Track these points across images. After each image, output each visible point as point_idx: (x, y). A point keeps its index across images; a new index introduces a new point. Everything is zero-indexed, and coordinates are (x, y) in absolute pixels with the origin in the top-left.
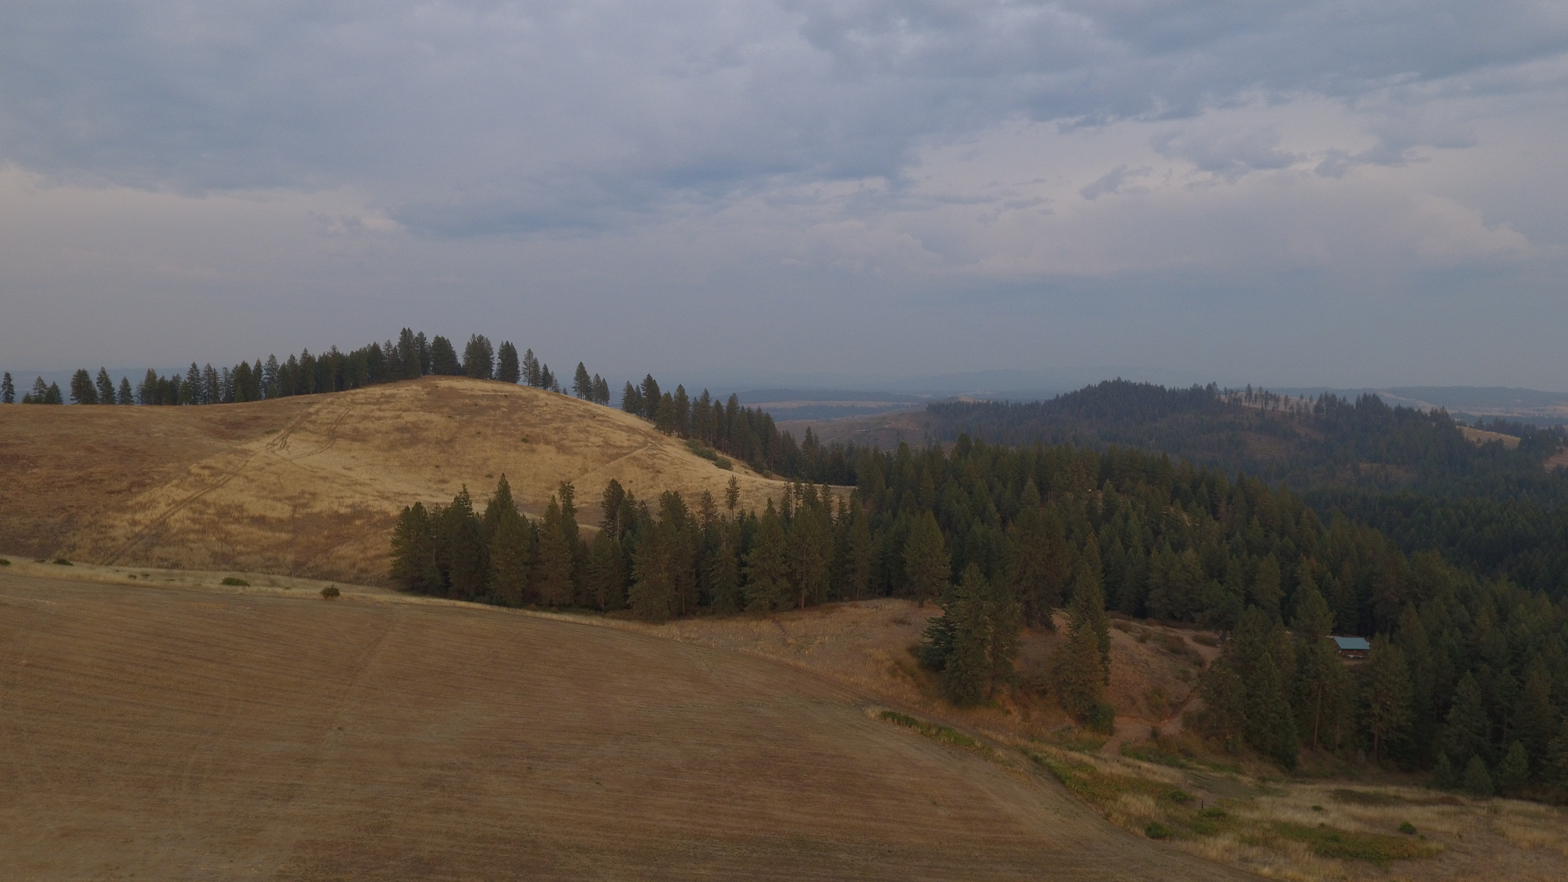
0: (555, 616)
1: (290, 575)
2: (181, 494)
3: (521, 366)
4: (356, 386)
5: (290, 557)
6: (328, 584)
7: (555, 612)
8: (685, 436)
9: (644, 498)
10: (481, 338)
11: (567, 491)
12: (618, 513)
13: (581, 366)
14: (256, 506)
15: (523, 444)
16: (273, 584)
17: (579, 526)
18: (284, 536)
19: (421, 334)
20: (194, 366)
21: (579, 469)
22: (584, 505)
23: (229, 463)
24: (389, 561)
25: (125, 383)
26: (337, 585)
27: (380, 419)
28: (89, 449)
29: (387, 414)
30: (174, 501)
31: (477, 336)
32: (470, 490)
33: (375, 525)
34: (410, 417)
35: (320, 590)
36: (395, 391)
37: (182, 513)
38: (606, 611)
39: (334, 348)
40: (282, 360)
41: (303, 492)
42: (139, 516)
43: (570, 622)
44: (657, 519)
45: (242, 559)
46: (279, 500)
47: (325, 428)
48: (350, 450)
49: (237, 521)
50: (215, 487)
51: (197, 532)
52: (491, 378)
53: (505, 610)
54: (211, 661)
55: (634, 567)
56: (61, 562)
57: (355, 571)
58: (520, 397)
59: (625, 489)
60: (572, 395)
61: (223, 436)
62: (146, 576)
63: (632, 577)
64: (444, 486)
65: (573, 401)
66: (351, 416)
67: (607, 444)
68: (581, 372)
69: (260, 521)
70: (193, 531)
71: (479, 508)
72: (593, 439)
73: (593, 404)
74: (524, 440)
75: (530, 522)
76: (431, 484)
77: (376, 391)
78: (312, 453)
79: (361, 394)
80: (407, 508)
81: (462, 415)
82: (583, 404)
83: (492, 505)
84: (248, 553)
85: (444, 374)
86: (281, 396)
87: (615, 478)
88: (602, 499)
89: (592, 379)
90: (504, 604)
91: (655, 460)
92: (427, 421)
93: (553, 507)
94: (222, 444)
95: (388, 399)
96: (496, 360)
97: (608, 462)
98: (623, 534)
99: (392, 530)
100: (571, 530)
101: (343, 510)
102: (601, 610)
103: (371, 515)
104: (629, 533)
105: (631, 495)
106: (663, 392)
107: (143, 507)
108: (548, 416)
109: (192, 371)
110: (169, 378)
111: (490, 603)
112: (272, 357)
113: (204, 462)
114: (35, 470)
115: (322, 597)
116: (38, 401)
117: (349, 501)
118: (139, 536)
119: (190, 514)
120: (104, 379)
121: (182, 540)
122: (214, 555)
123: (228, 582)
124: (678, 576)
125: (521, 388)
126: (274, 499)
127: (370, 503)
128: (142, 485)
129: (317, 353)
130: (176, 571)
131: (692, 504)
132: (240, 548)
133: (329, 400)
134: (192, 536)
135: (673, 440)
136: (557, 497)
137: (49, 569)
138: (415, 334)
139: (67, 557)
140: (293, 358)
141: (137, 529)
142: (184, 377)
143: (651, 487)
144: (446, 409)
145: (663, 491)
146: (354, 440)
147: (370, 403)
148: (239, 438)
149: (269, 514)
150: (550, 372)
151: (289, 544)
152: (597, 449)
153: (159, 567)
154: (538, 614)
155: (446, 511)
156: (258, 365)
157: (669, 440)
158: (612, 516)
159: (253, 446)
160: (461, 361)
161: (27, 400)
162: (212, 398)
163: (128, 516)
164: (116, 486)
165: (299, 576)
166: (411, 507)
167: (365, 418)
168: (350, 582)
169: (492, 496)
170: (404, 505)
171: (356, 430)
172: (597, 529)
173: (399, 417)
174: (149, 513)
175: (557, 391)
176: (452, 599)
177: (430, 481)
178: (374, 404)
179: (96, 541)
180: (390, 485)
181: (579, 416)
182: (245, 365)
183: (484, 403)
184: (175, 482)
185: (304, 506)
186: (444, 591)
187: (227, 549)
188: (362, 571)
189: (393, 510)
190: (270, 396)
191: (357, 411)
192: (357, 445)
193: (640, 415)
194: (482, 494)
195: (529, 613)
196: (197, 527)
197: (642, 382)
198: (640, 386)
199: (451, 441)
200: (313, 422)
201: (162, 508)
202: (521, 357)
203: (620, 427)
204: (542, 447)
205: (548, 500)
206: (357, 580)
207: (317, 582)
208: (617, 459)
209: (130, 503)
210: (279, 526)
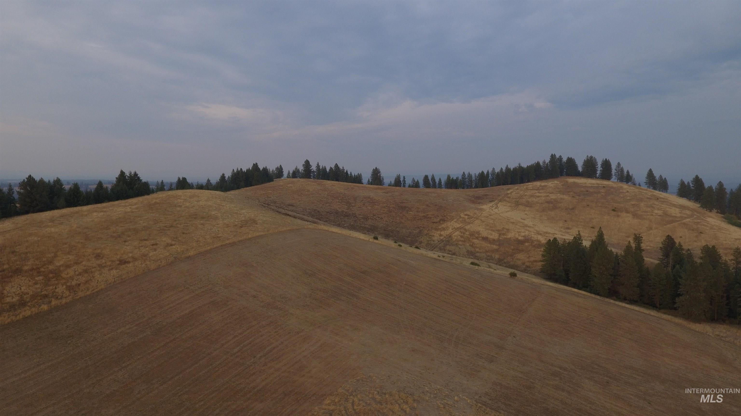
0: (627, 306)
1: (496, 264)
2: (458, 225)
3: (614, 171)
4: (529, 181)
5: (497, 256)
6: (512, 271)
7: (628, 304)
8: (723, 212)
9: (690, 248)
10: (591, 157)
11: (638, 239)
12: (671, 254)
13: (650, 171)
14: (485, 233)
15: (613, 212)
16: (490, 267)
17: (645, 259)
18: (495, 247)
19: (560, 156)
20: (464, 173)
21: (647, 228)
22: (648, 248)
23: (475, 214)
24: (540, 264)
25: (440, 179)
26: (516, 272)
27: (539, 197)
28: (427, 205)
29: (542, 195)
30: (455, 228)
31: (589, 156)
32: (582, 234)
33: (534, 246)
34: (553, 196)
35: (509, 273)
36: (546, 184)
37: (457, 233)
38: (660, 309)
39: (519, 164)
40: (497, 170)
41: (504, 228)
42: (442, 233)
43: (636, 311)
44: (699, 261)
45: (478, 254)
46: (494, 231)
47: (514, 200)
48: (525, 211)
49: (477, 238)
50: (469, 223)
51: (462, 241)
52: (596, 178)
53: (598, 297)
54: (465, 295)
55: (680, 286)
56: (417, 247)
57: (524, 267)
58: (612, 187)
59: (677, 241)
60: (644, 187)
61: (473, 202)
62: (444, 257)
63: (679, 292)
64: (569, 231)
65: (644, 190)
66: (526, 195)
67: (665, 214)
68: (650, 174)
69: (485, 239)
70: (461, 241)
71: (586, 243)
72: (656, 211)
73: (657, 192)
74: (614, 210)
75: (615, 253)
76: (562, 229)
77: (538, 184)
78: (508, 211)
79: (530, 185)
80: (550, 240)
81: (579, 196)
82: (651, 192)
83: (594, 243)
84: (480, 253)
85: (571, 176)
86: (496, 186)
87: (670, 234)
88: (661, 245)
89: (657, 178)
90: (598, 294)
91: (699, 226)
92: (561, 199)
93: (629, 247)
94: (473, 205)
95: (543, 188)
96: (599, 168)
97: (665, 225)
98: (674, 267)
99: (542, 249)
100: (640, 261)
101: (520, 238)
102: (657, 307)
103: (533, 242)
104: (678, 266)
105: (680, 245)
106: (706, 186)
107: (444, 229)
108: (628, 198)
109: (463, 175)
110: (455, 178)
111: (590, 292)
112: (494, 169)
113: (466, 213)
114: (411, 212)
115: (509, 276)
116: (413, 187)
117: (523, 234)
118: (442, 241)
119: (460, 234)
120: (433, 179)
121: (457, 244)
122: (468, 251)
123: (472, 263)
124: (712, 296)
125: (613, 183)
126: (492, 230)
127: (533, 236)
128: (444, 220)
129: (512, 167)
130: (454, 256)
131: (726, 254)
132: (477, 250)
133: (516, 188)
134: (460, 243)
135: (714, 214)
136: (632, 241)
137: (413, 250)
138: (557, 156)
139: (419, 246)
140: (502, 169)
141: (442, 238)
142: (460, 178)
143: (696, 241)
144: (572, 193)
145: (704, 244)
146: (527, 206)
147: (534, 190)
148: (479, 203)
149: (489, 236)
150: (631, 174)
151: (497, 250)
152: (659, 217)
153: (448, 254)
154: (617, 303)
155: (569, 243)
156: (488, 172)
157: (710, 214)
158: (666, 255)
159: (484, 207)
160: (580, 169)
161: (409, 186)
162: (470, 187)
163: (439, 232)
164: (435, 220)
165: (500, 265)
166: (552, 239)
167: (532, 196)
168: (522, 271)
169: (594, 238)
170: (548, 238)
171: (528, 202)
172: (657, 262)
173: (548, 196)
174: (446, 232)
175: (635, 184)
176: (570, 287)
177: (561, 227)
178: (536, 190)
179: (428, 241)
180: (542, 228)
181: (648, 198)
182: (483, 172)
183: (591, 190)
184: (455, 220)
185: (504, 234)
186: (566, 282)
187: (473, 250)
188: (527, 267)
189: (543, 240)
190: (492, 186)
191: (528, 193)
192: (528, 209)
193: (689, 199)
194: (588, 237)
195: (612, 301)
196: (462, 239)
197: (692, 179)
198: (690, 182)
199: (573, 209)
200: (509, 197)
201: (450, 230)
202: (614, 167)
203: (675, 206)
204: (624, 214)
205: (627, 243)
206: (525, 271)
207: (508, 269)
208: (672, 223)
209: (440, 227)
210: (493, 242)
